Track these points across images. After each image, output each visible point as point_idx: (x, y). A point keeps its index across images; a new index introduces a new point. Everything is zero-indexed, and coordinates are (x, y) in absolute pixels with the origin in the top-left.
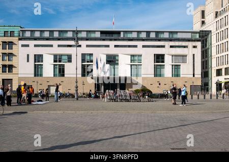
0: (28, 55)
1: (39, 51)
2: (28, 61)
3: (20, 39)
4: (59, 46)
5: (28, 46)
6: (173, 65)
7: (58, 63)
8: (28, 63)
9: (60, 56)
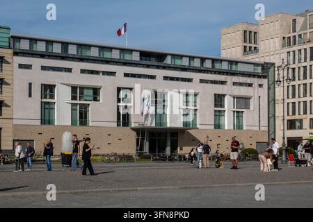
2: (30, 96)
3: (16, 54)
4: (83, 71)
5: (29, 67)
6: (234, 112)
7: (78, 102)
8: (30, 99)
9: (82, 88)
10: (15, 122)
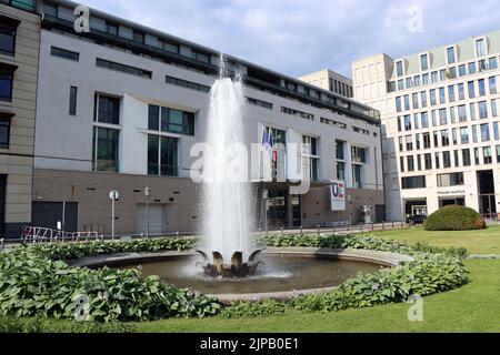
0: (74, 90)
1: (112, 82)
2: (73, 111)
3: (46, 25)
4: (169, 80)
5: (73, 56)
6: (352, 165)
7: (159, 133)
8: (72, 117)
9: (167, 110)
10: (38, 163)
